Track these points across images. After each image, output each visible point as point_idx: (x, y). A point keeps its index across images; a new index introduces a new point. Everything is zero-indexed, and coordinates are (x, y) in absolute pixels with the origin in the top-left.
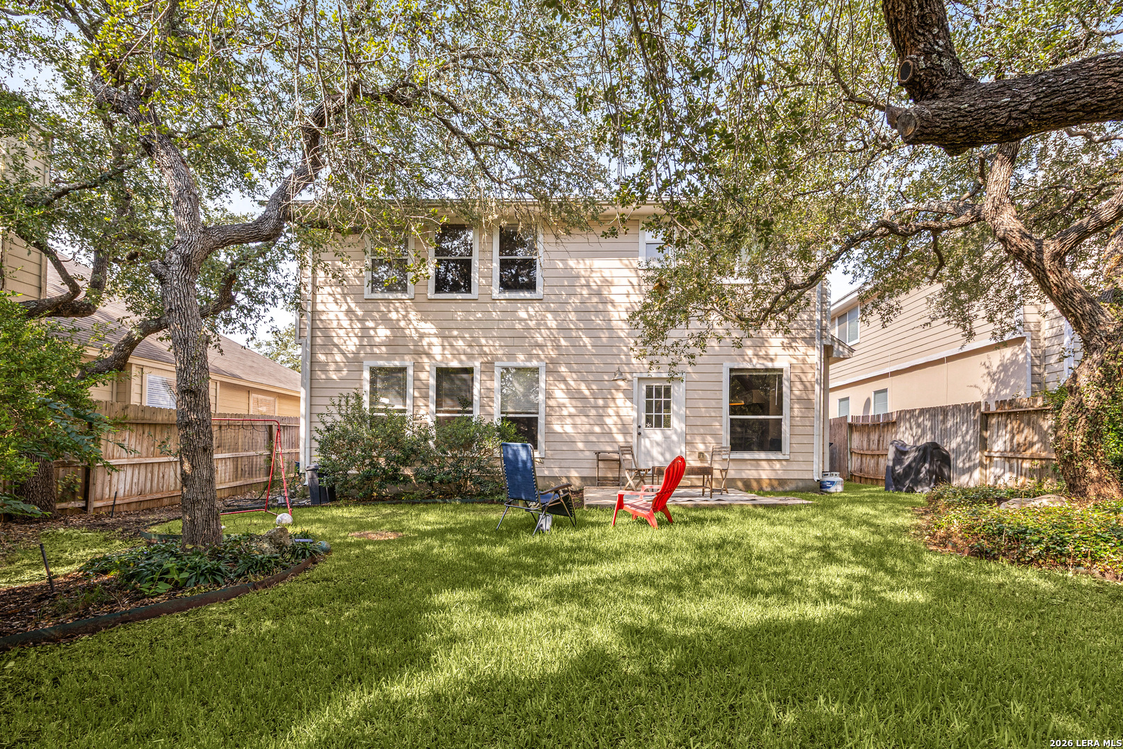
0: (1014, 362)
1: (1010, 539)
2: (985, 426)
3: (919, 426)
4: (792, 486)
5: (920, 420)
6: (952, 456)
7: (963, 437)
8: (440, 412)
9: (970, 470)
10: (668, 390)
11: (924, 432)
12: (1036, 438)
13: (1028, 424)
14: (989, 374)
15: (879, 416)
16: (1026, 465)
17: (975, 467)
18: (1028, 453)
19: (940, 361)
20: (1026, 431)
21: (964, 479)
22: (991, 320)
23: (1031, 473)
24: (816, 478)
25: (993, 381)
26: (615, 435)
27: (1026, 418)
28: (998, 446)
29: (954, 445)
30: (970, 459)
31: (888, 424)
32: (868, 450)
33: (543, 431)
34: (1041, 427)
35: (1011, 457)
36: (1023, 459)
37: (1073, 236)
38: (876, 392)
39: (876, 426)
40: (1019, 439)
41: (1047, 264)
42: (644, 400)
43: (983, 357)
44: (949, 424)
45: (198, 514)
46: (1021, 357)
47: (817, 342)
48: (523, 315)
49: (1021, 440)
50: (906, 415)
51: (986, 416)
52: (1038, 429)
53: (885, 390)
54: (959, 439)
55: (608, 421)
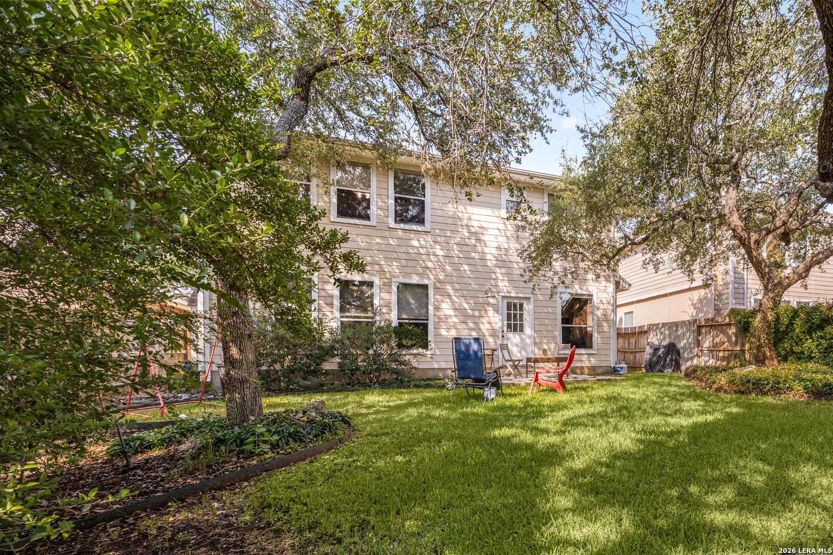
0: (705, 298)
1: (754, 384)
2: (699, 334)
3: (661, 333)
4: (599, 371)
5: (663, 330)
6: (681, 351)
7: (688, 340)
8: (343, 317)
9: (692, 359)
10: (521, 305)
11: (665, 338)
12: (726, 340)
13: (721, 332)
14: (692, 304)
15: (635, 328)
16: (721, 354)
17: (694, 357)
18: (722, 348)
19: (666, 295)
20: (721, 336)
21: (689, 364)
22: (701, 272)
23: (723, 359)
24: (612, 366)
25: (695, 308)
26: (487, 337)
27: (720, 328)
28: (706, 344)
29: (682, 345)
30: (691, 352)
31: (641, 332)
32: (629, 349)
33: (433, 334)
34: (728, 333)
35: (713, 350)
36: (719, 351)
37: (764, 232)
38: (626, 313)
39: (633, 334)
40: (717, 340)
41: (752, 245)
42: (506, 312)
43: (689, 294)
44: (679, 332)
45: (247, 392)
46: (709, 295)
47: (612, 279)
48: (415, 243)
49: (718, 341)
50: (653, 327)
51: (700, 327)
52: (726, 334)
53: (632, 312)
54: (685, 341)
55: (482, 327)
